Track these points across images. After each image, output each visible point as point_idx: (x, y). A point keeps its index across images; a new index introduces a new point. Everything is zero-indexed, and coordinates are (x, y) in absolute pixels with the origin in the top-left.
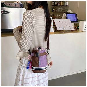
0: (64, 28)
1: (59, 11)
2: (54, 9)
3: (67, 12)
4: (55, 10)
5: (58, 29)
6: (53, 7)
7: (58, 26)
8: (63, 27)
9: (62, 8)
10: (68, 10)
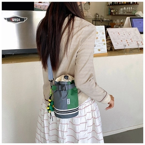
0: (127, 45)
1: (121, 13)
2: (112, 11)
3: (135, 16)
4: (115, 12)
5: (116, 47)
6: (111, 7)
7: (115, 42)
8: (124, 43)
9: (126, 8)
10: (136, 11)
